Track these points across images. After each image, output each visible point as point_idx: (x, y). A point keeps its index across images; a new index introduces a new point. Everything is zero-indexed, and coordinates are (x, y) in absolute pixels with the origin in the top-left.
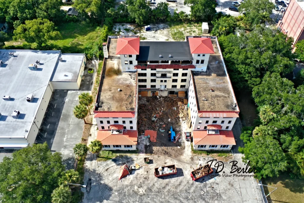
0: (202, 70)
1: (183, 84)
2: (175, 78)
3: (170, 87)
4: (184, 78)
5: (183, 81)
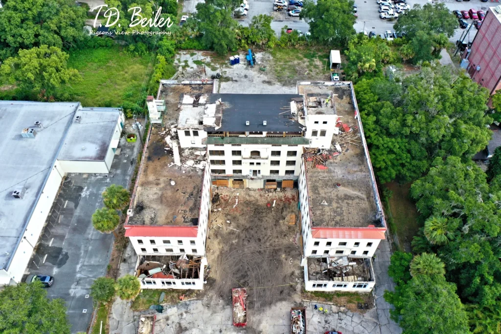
0: (323, 146)
1: (290, 168)
2: (276, 158)
3: (268, 173)
4: (292, 158)
5: (290, 163)
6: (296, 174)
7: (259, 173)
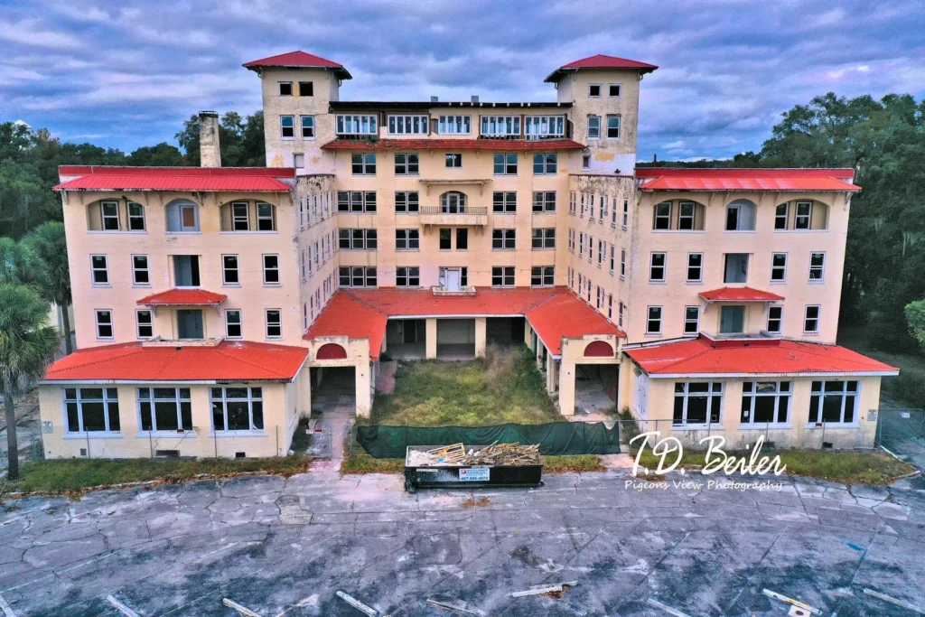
0: (618, 172)
1: (543, 257)
4: (544, 220)
6: (559, 279)
7: (464, 282)
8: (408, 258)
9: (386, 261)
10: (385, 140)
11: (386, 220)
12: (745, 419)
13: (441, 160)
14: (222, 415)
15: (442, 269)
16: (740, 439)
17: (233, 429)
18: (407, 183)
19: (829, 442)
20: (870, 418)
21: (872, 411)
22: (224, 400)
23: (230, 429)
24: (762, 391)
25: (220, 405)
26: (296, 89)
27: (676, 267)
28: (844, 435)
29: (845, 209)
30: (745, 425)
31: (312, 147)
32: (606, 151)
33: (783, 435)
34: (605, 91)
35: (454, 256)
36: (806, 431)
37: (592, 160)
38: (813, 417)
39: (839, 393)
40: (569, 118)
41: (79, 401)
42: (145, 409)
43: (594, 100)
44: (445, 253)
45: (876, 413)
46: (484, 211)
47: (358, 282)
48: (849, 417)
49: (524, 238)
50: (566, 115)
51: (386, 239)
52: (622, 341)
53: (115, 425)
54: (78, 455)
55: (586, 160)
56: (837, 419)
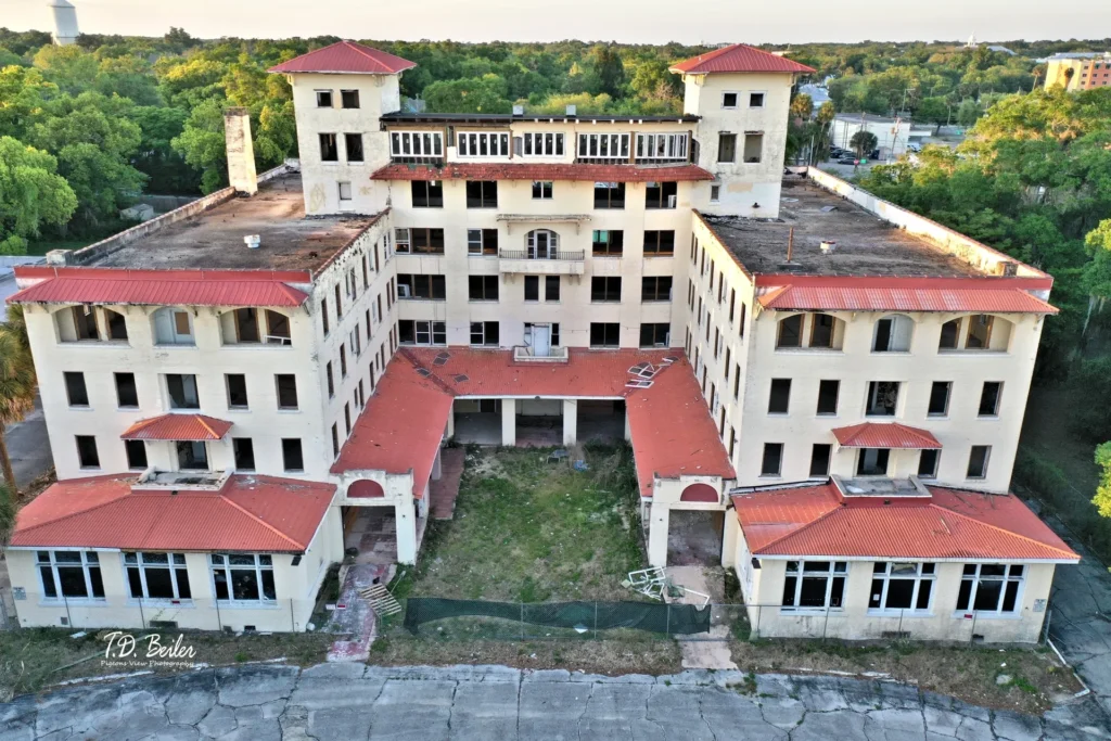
0: (756, 206)
1: (656, 312)
2: (606, 266)
3: (584, 340)
4: (658, 266)
5: (657, 288)
6: (675, 339)
7: (555, 341)
8: (485, 311)
9: (457, 313)
10: (453, 165)
11: (457, 264)
12: (874, 604)
13: (526, 188)
14: (225, 584)
15: (528, 325)
16: (866, 626)
17: (240, 598)
18: (483, 218)
19: (980, 633)
20: (1036, 609)
21: (1040, 601)
22: (227, 567)
23: (236, 597)
24: (898, 572)
25: (222, 572)
26: (337, 99)
27: (804, 396)
28: (1001, 627)
29: (1035, 329)
30: (875, 610)
31: (360, 172)
32: (741, 178)
33: (922, 624)
34: (743, 100)
35: (542, 310)
36: (952, 621)
37: (722, 192)
38: (962, 603)
39: (996, 578)
40: (694, 137)
41: (53, 563)
42: (133, 575)
43: (729, 111)
44: (531, 304)
45: (1045, 604)
46: (580, 257)
47: (423, 339)
48: (1009, 605)
49: (631, 289)
50: (691, 132)
51: (457, 287)
52: (729, 484)
53: (99, 591)
54: (58, 624)
55: (715, 192)
56: (993, 607)
